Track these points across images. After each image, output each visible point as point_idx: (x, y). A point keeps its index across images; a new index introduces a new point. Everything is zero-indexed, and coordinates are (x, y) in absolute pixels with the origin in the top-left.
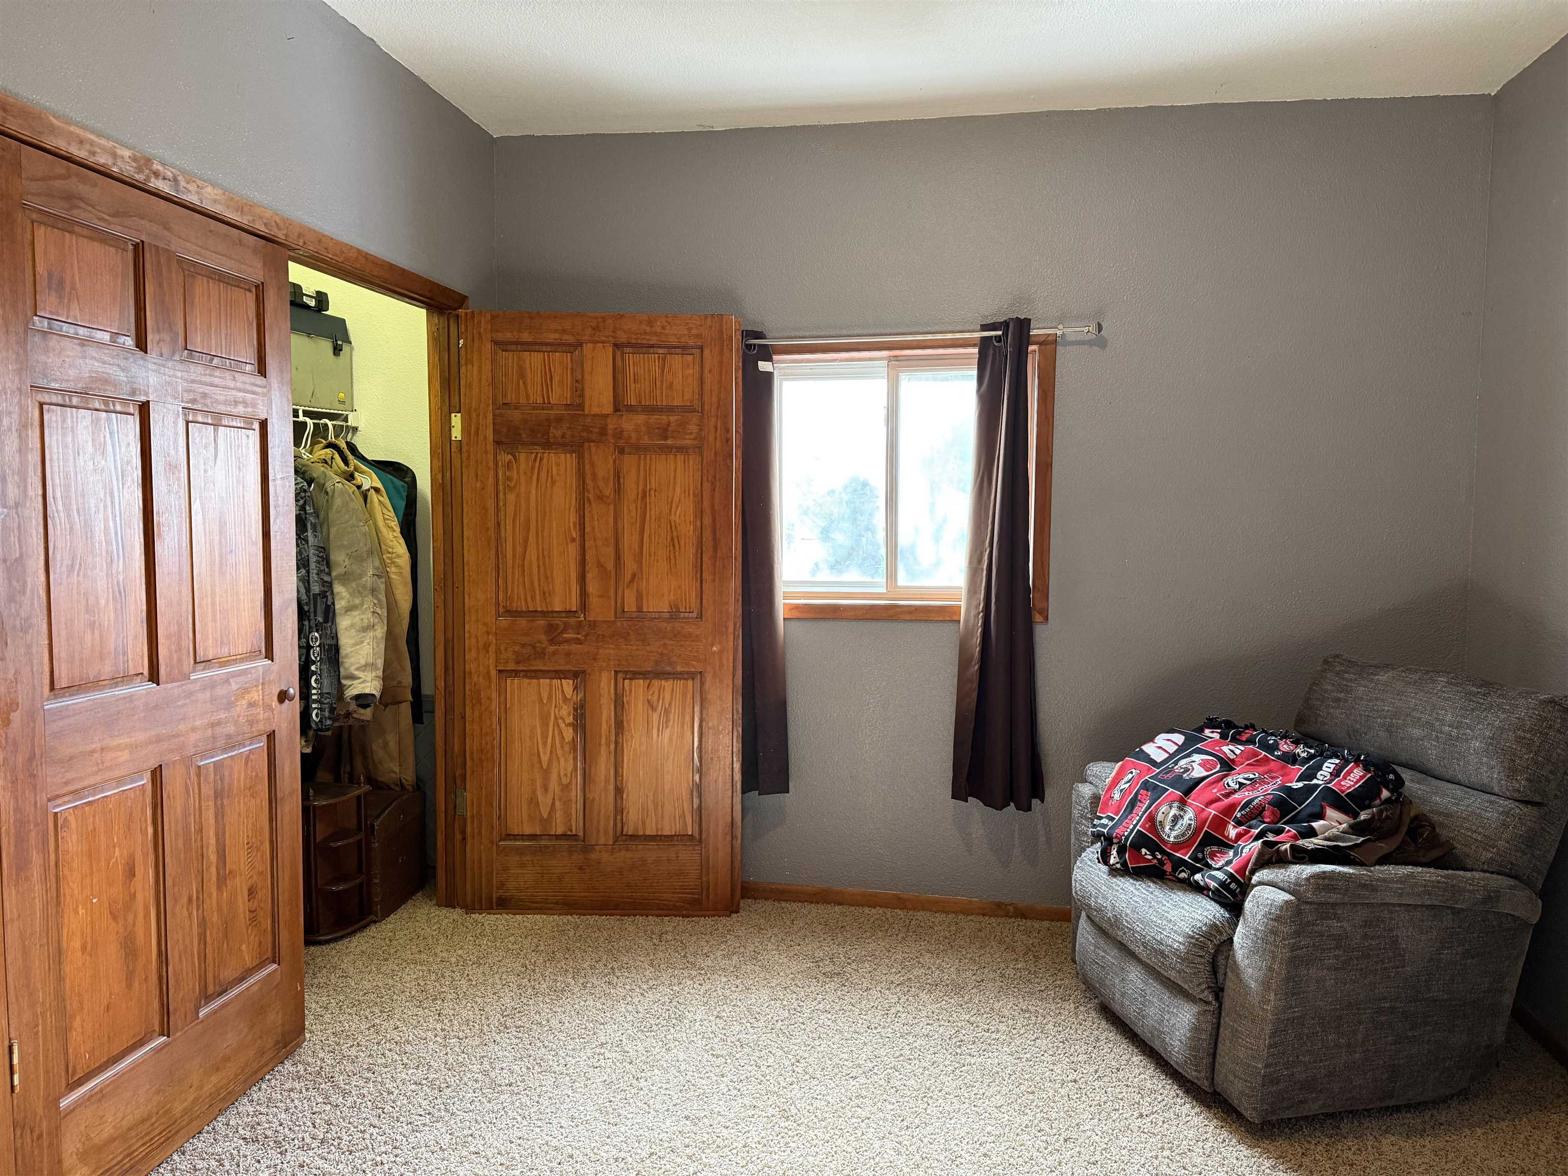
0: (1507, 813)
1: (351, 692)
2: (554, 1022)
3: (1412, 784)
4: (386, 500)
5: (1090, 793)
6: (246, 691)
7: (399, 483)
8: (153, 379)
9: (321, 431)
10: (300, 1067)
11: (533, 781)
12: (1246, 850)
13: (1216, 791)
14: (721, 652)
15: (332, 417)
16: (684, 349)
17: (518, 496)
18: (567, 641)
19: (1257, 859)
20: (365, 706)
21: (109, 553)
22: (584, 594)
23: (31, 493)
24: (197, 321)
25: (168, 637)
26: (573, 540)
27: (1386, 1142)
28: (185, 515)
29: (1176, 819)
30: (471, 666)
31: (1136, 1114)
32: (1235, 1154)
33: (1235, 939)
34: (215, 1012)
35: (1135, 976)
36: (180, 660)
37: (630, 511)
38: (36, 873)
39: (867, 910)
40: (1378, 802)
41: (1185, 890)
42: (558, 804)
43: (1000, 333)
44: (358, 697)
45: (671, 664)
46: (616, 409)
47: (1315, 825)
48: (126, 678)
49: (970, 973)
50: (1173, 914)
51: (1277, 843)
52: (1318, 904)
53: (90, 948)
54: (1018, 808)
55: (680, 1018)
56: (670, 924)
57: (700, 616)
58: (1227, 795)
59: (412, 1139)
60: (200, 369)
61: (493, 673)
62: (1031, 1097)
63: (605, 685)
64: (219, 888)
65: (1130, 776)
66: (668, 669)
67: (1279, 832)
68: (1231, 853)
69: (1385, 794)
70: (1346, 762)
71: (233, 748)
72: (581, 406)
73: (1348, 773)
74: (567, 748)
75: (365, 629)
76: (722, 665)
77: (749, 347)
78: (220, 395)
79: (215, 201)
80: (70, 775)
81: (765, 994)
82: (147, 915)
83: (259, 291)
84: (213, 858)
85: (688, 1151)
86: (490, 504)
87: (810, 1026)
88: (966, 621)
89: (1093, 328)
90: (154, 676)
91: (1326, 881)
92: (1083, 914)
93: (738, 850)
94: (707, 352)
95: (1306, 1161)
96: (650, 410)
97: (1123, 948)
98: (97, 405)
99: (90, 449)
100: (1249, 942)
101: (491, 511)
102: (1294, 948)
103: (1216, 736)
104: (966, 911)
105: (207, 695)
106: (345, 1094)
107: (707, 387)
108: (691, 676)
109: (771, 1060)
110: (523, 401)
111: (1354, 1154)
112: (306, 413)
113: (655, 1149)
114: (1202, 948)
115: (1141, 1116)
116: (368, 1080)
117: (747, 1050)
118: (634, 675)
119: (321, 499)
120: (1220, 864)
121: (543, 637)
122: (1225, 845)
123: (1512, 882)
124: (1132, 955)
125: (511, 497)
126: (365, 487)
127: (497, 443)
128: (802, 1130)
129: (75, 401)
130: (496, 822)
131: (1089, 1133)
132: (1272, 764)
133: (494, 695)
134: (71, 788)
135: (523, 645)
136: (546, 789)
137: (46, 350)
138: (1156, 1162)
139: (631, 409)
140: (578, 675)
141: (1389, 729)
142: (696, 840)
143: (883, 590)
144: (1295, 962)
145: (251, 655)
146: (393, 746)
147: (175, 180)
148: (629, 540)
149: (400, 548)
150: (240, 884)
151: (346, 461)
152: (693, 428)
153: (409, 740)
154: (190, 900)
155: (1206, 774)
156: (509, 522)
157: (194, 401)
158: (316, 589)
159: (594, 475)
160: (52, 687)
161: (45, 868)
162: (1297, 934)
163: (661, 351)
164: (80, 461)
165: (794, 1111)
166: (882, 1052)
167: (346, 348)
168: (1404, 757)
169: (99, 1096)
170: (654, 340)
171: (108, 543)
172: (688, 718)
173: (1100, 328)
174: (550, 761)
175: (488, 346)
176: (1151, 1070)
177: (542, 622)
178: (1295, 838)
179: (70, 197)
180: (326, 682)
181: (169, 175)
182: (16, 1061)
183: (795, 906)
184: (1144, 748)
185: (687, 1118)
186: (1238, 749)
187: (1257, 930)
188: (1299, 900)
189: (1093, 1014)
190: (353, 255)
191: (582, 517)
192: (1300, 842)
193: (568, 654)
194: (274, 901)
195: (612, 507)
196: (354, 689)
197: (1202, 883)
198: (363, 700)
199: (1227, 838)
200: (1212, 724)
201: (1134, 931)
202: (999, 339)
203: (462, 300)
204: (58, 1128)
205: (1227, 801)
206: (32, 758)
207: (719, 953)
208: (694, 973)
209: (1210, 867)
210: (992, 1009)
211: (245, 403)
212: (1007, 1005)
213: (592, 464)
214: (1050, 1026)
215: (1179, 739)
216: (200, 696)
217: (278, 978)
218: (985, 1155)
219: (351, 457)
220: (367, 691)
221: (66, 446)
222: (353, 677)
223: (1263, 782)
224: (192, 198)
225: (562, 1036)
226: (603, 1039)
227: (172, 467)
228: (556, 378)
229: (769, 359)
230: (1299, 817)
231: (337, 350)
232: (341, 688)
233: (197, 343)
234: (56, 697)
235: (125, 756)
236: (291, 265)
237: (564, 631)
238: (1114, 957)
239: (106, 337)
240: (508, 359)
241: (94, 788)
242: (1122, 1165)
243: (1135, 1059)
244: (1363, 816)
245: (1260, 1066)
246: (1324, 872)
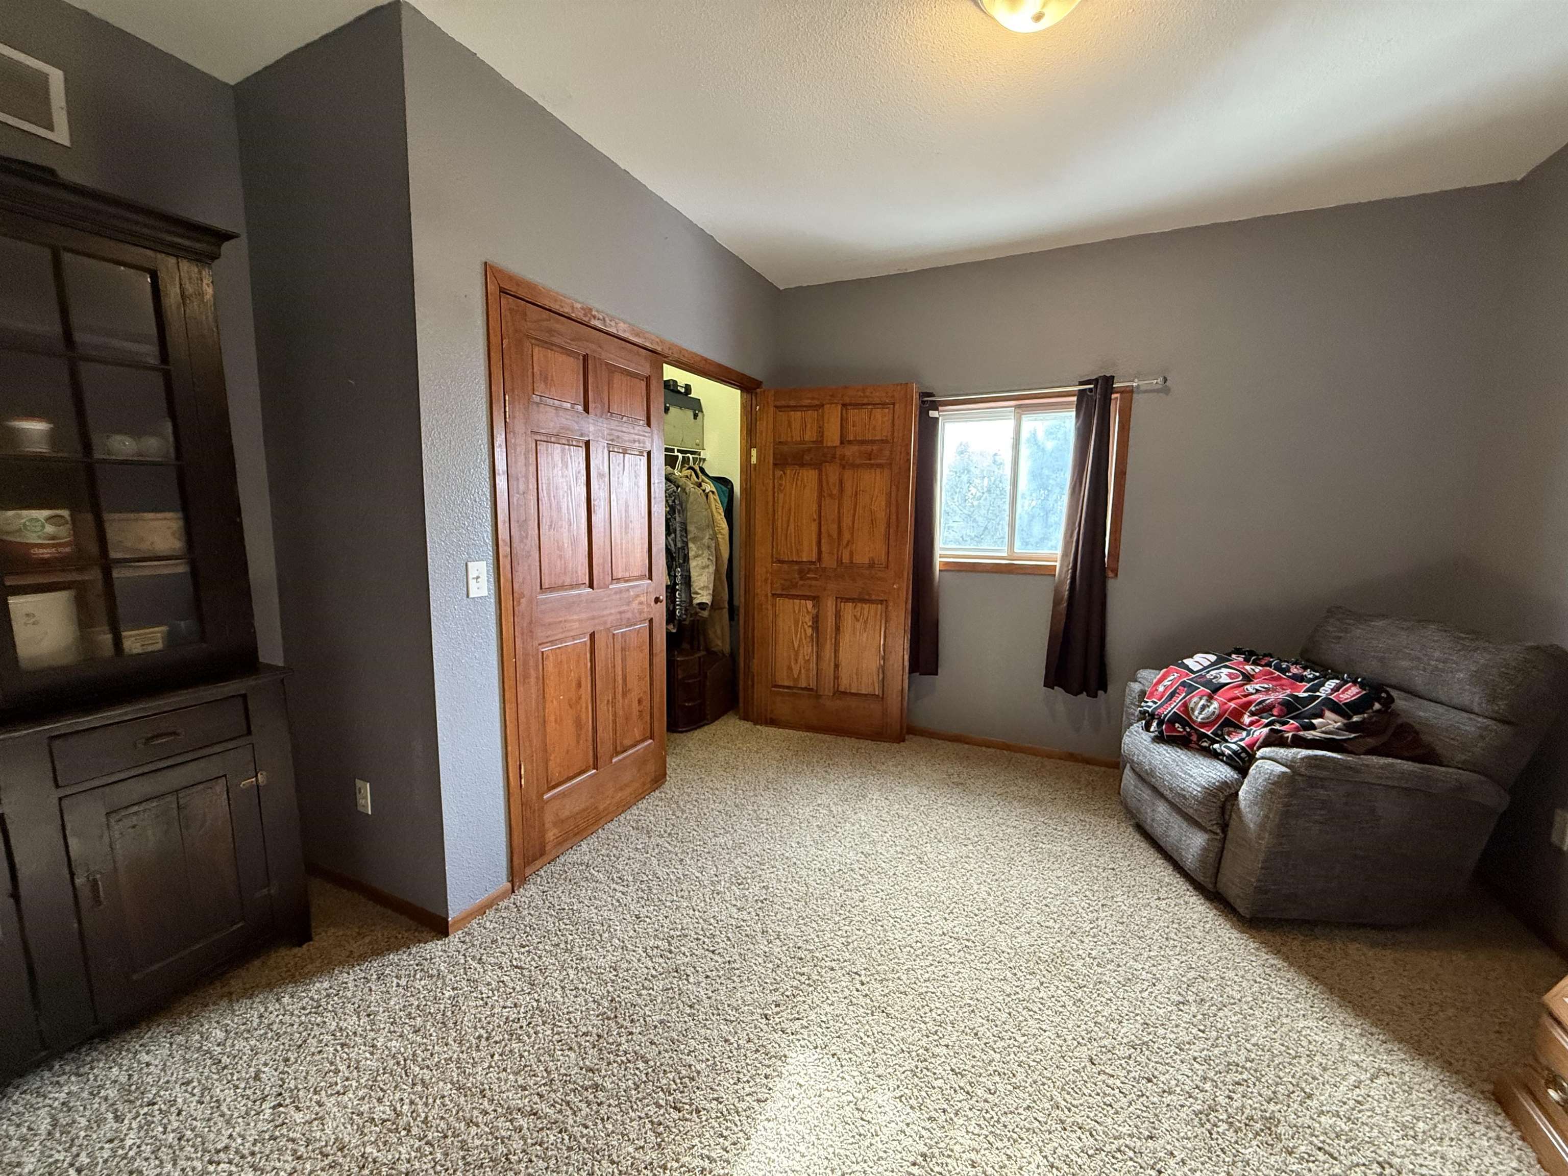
0: (1486, 728)
1: (696, 602)
2: (794, 789)
3: (1401, 703)
4: (717, 497)
5: (1139, 689)
6: (638, 596)
7: (724, 488)
8: (592, 428)
9: (685, 461)
10: (663, 795)
11: (790, 656)
12: (1257, 733)
13: (1237, 692)
14: (899, 589)
15: (692, 453)
16: (883, 405)
17: (785, 495)
18: (809, 578)
19: (1264, 739)
20: (704, 609)
21: (569, 520)
22: (820, 552)
23: (531, 487)
24: (615, 398)
25: (598, 565)
26: (815, 520)
27: (1352, 948)
28: (607, 501)
29: (1203, 708)
30: (758, 591)
31: (1156, 897)
32: (1228, 935)
33: (1240, 793)
34: (620, 760)
35: (1162, 809)
36: (604, 578)
37: (847, 503)
38: (533, 680)
39: (984, 749)
40: (1370, 711)
41: (1205, 756)
42: (803, 671)
43: (1092, 386)
44: (699, 604)
45: (869, 594)
46: (842, 443)
47: (1314, 721)
48: (578, 586)
49: (1047, 793)
50: (1195, 772)
51: (1281, 731)
52: (1309, 777)
53: (559, 721)
54: (1088, 695)
55: (864, 797)
56: (864, 744)
57: (887, 567)
58: (1245, 696)
59: (713, 840)
60: (616, 423)
61: (770, 595)
62: (1081, 874)
63: (830, 606)
64: (623, 698)
65: (1172, 677)
66: (867, 597)
67: (1284, 723)
68: (1244, 733)
69: (1377, 706)
70: (1346, 682)
71: (631, 626)
72: (822, 442)
73: (1347, 690)
74: (808, 640)
75: (704, 568)
76: (899, 597)
77: (923, 402)
78: (626, 437)
79: (625, 331)
80: (549, 633)
81: (916, 790)
82: (587, 708)
83: (648, 379)
84: (620, 682)
85: (861, 872)
86: (770, 498)
87: (941, 812)
88: (1060, 575)
89: (1160, 380)
90: (591, 586)
91: (1318, 762)
92: (1128, 765)
93: (905, 704)
94: (897, 406)
95: (1284, 949)
96: (863, 442)
97: (1155, 790)
98: (564, 442)
99: (560, 465)
100: (1251, 797)
101: (771, 504)
102: (1287, 805)
103: (1241, 659)
104: (1050, 756)
105: (618, 596)
106: (683, 812)
107: (896, 427)
108: (881, 602)
109: (915, 828)
110: (789, 439)
111: (1324, 950)
112: (679, 451)
113: (842, 867)
114: (1214, 797)
115: (1159, 899)
116: (695, 806)
117: (901, 820)
118: (848, 600)
119: (684, 497)
120: (1234, 740)
121: (797, 576)
122: (1239, 727)
123: (1483, 778)
124: (1162, 796)
125: (781, 496)
126: (707, 491)
127: (775, 465)
128: (930, 870)
129: (553, 439)
130: (770, 677)
131: (1120, 904)
132: (1284, 682)
133: (770, 607)
134: (550, 639)
135: (785, 580)
136: (796, 660)
137: (538, 412)
138: (1167, 930)
139: (850, 442)
140: (815, 599)
141: (1381, 660)
142: (881, 698)
143: (1005, 554)
144: (1287, 814)
145: (641, 577)
146: (719, 632)
147: (604, 319)
148: (847, 521)
149: (724, 525)
150: (634, 696)
151: (698, 477)
152: (887, 453)
153: (727, 629)
154: (608, 701)
155: (1229, 681)
156: (780, 509)
157: (612, 440)
158: (679, 545)
159: (828, 483)
160: (541, 588)
161: (537, 678)
162: (1290, 795)
163: (870, 407)
164: (555, 471)
165: (926, 859)
166: (985, 832)
167: (700, 415)
168: (1394, 681)
169: (563, 794)
170: (865, 401)
171: (568, 513)
172: (878, 627)
173: (1165, 380)
174: (799, 646)
175: (772, 409)
176: (1170, 870)
177: (796, 567)
178: (1297, 729)
179: (551, 331)
180: (683, 595)
181: (601, 317)
182: (523, 772)
183: (939, 742)
184: (1185, 661)
185: (862, 853)
186: (1258, 669)
187: (1258, 789)
188: (1293, 772)
189: (1131, 829)
190: (698, 359)
191: (820, 506)
192: (1301, 733)
193: (810, 586)
194: (652, 708)
195: (837, 502)
196: (698, 600)
197: (1219, 751)
198: (702, 606)
199: (1242, 723)
200: (1238, 652)
201: (1164, 780)
202: (1091, 390)
203: (759, 384)
204: (543, 808)
205: (1244, 700)
206: (531, 623)
207: (891, 763)
208: (874, 772)
209: (1227, 741)
210: (1060, 817)
211: (639, 442)
212: (1071, 816)
213: (827, 475)
214: (1099, 832)
215: (1213, 658)
216: (614, 597)
217: (652, 746)
218: (1046, 905)
219: (700, 474)
220: (704, 601)
221: (548, 463)
222: (697, 593)
223: (1274, 691)
224: (613, 330)
225: (797, 797)
226: (819, 802)
227: (601, 475)
228: (809, 426)
229: (937, 409)
230: (1302, 715)
231: (696, 416)
232: (691, 599)
233: (615, 409)
234: (543, 593)
235: (576, 625)
236: (665, 365)
237: (808, 573)
238: (1148, 795)
239: (569, 405)
240: (783, 416)
241: (561, 640)
242: (1142, 928)
243: (1158, 861)
244: (1355, 719)
245: (1253, 880)
246: (1316, 756)
